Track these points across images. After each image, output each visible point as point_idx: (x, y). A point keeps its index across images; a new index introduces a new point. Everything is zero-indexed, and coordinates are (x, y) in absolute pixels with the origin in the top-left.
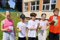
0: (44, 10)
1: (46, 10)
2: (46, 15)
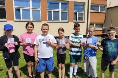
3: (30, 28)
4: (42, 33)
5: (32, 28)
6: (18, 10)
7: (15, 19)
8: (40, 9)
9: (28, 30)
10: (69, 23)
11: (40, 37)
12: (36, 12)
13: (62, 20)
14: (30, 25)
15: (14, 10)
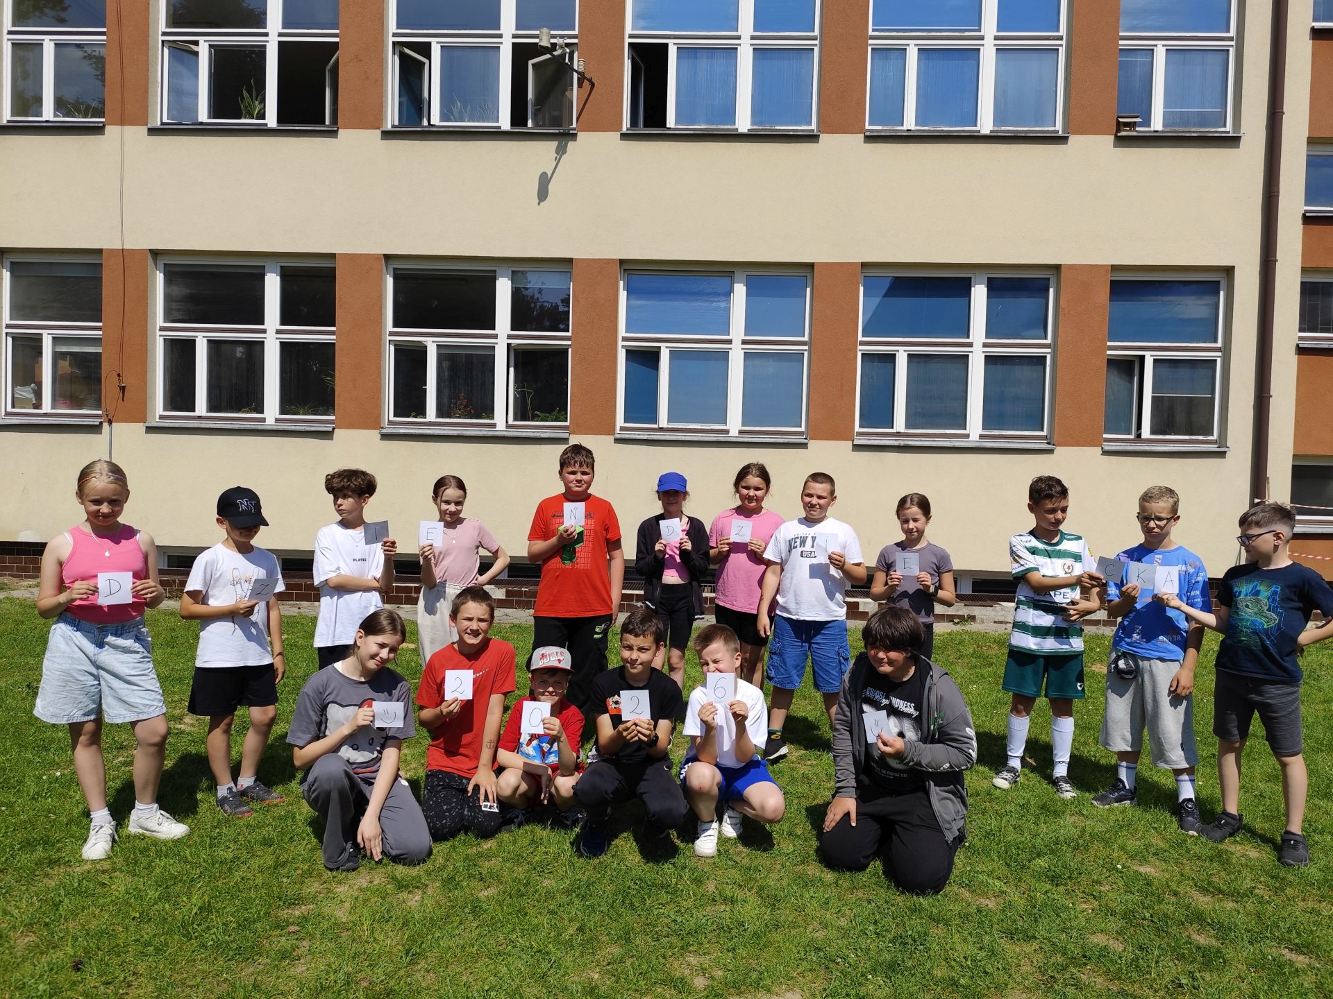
0: (422, 412)
1: (441, 412)
2: (461, 485)
3: (752, 493)
4: (803, 515)
5: (759, 493)
6: (644, 359)
7: (620, 421)
8: (799, 341)
9: (743, 498)
10: (1059, 450)
11: (792, 529)
12: (771, 368)
13: (987, 424)
14: (753, 480)
15: (622, 356)
